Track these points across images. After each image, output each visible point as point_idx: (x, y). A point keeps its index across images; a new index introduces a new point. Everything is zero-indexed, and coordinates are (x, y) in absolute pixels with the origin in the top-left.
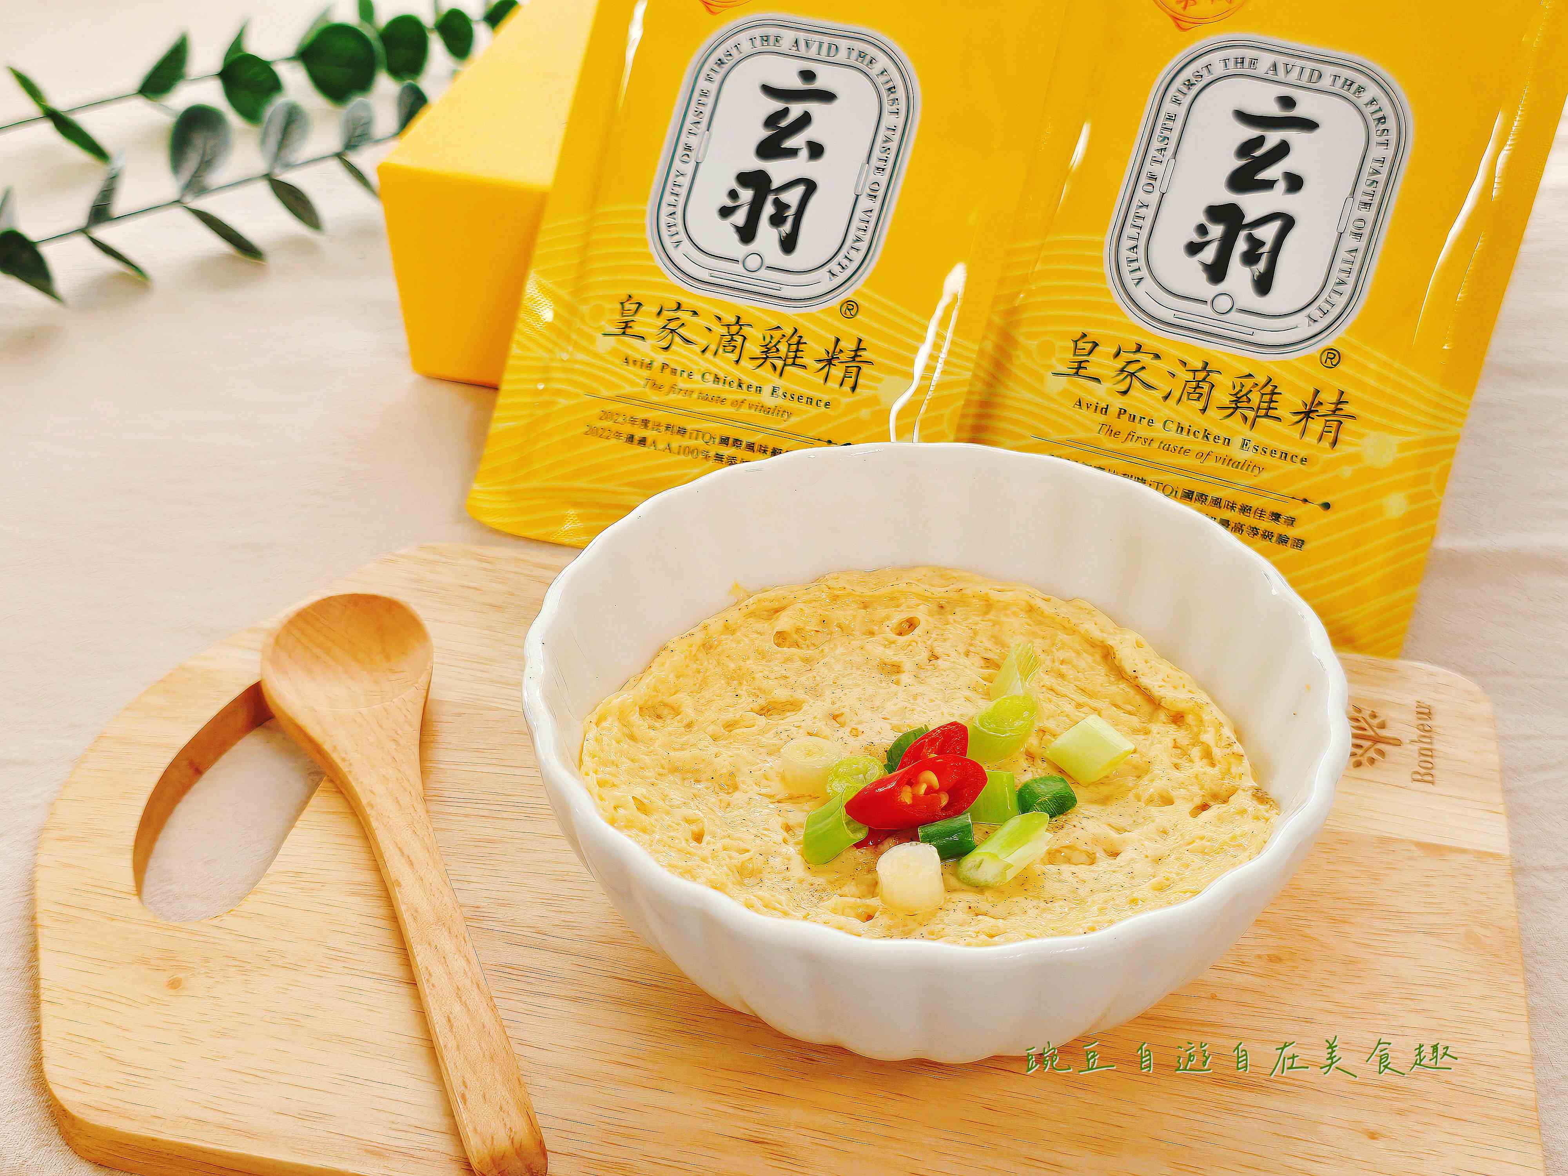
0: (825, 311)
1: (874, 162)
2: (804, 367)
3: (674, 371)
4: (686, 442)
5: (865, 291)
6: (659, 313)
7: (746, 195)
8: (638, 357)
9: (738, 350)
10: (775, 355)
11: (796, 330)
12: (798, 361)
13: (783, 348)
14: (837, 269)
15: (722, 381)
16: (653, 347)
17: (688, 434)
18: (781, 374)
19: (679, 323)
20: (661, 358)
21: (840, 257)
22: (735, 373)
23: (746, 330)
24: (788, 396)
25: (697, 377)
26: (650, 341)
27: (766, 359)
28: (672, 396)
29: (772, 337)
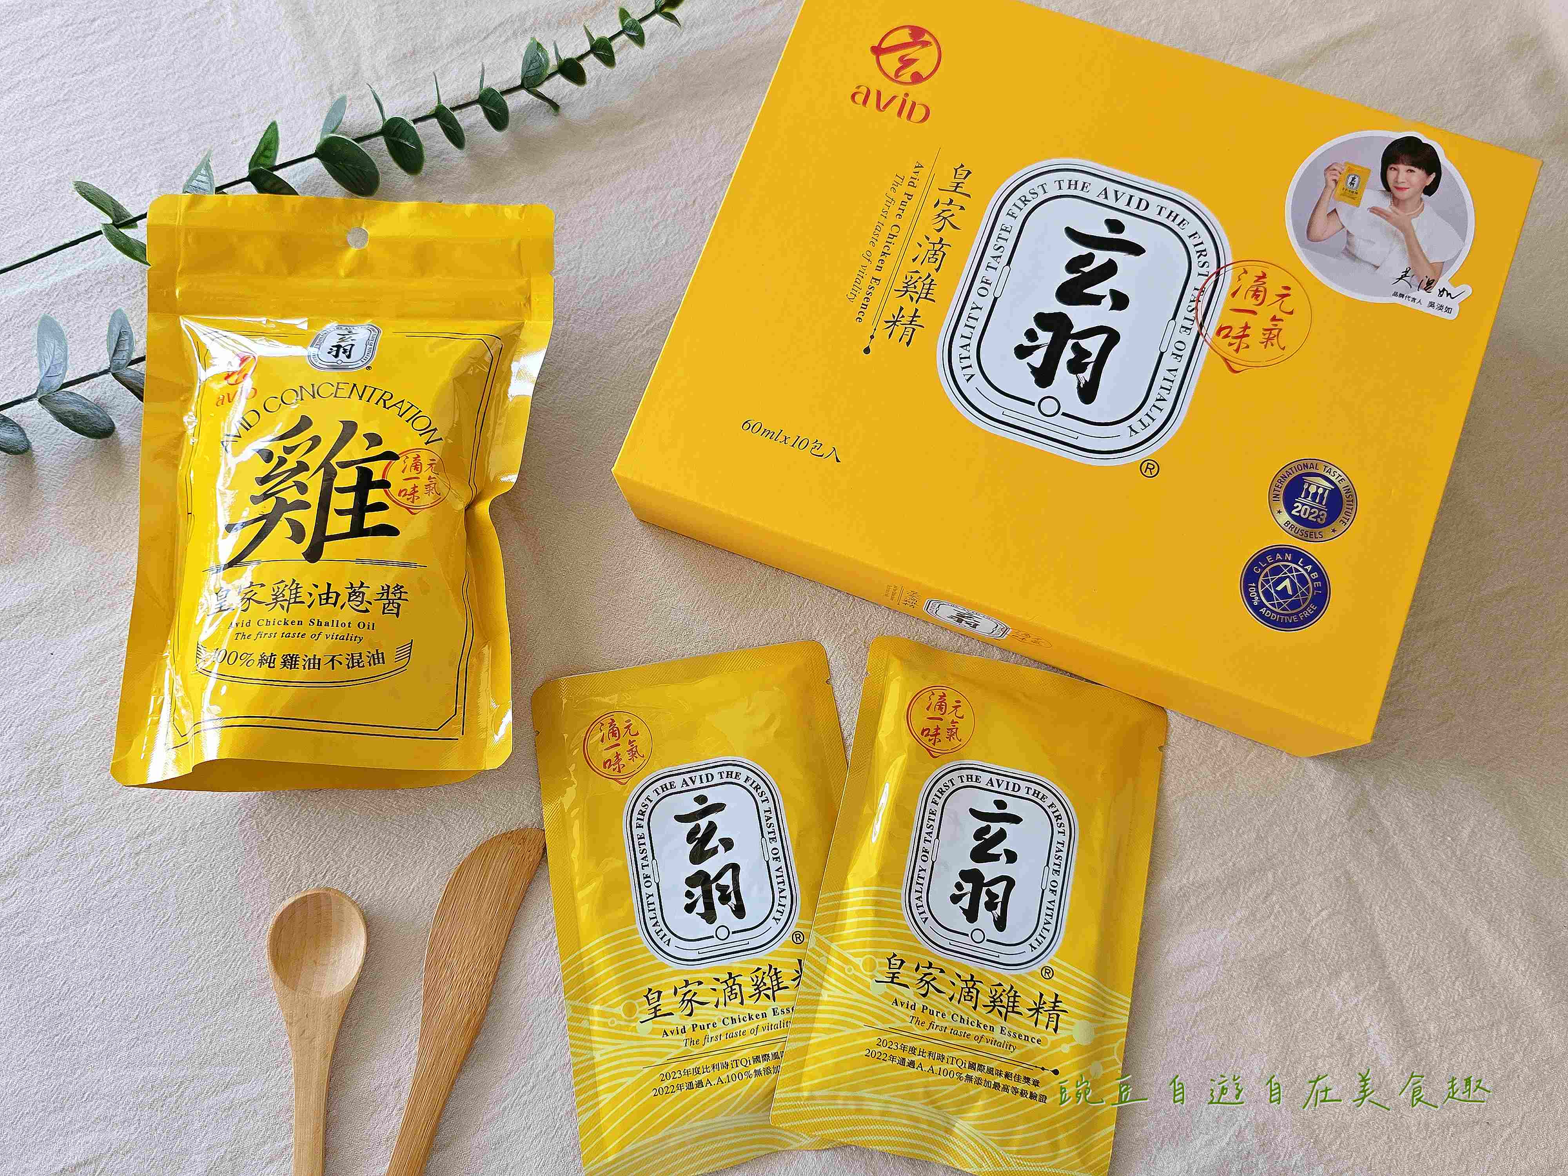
0: (781, 947)
1: (767, 836)
2: (786, 988)
3: (702, 1028)
4: (732, 1071)
5: (802, 922)
6: (675, 993)
7: (698, 891)
8: (674, 1028)
9: (739, 996)
10: (764, 987)
11: (771, 966)
12: (781, 986)
13: (767, 981)
14: (778, 915)
15: (737, 1021)
16: (681, 1017)
17: (730, 1066)
18: (774, 1000)
19: (692, 993)
20: (689, 1023)
21: (776, 907)
22: (744, 1011)
23: (738, 980)
24: (785, 1011)
25: (720, 1025)
26: (677, 1014)
27: (760, 993)
28: (708, 1045)
29: (757, 977)
